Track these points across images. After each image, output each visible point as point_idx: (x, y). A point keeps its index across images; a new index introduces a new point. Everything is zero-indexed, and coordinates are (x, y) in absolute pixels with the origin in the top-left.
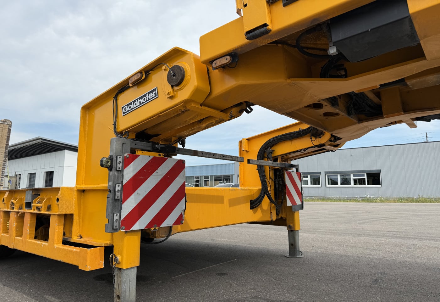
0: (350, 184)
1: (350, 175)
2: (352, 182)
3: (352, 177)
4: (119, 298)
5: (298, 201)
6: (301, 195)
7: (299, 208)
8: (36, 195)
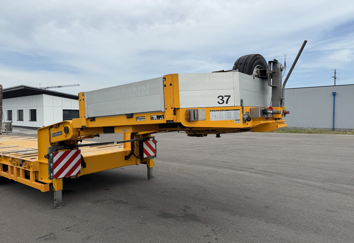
4: (55, 200)
5: (152, 154)
6: (154, 151)
7: (153, 157)
8: (23, 161)
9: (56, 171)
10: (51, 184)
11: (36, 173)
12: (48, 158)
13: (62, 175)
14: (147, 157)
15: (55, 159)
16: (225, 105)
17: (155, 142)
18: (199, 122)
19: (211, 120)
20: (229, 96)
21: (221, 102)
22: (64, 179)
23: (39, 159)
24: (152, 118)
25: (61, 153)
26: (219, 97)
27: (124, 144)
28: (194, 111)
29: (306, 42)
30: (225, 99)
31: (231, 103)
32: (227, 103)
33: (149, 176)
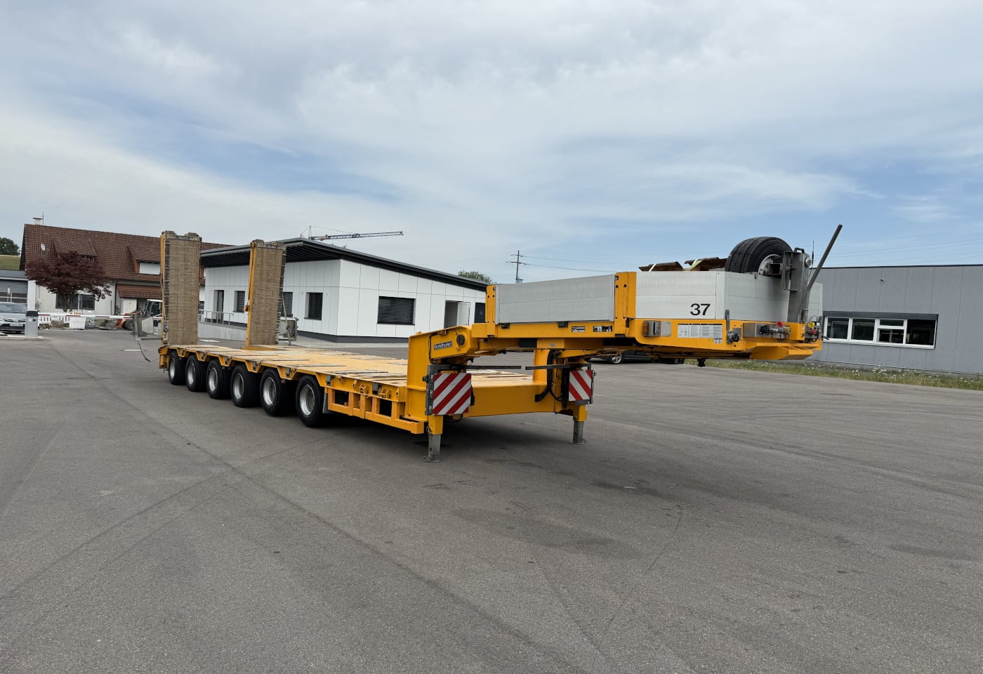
0: (871, 338)
1: (874, 321)
2: (876, 334)
3: (877, 326)
4: (431, 449)
5: (585, 396)
6: (590, 391)
7: (586, 402)
8: (380, 385)
9: (436, 402)
10: (426, 424)
11: (402, 405)
12: (427, 382)
13: (444, 412)
14: (575, 400)
15: (437, 384)
16: (701, 316)
17: (591, 373)
18: (661, 338)
19: (679, 336)
20: (709, 305)
21: (696, 312)
22: (446, 417)
23: (408, 383)
24: (595, 330)
25: (445, 376)
26: (692, 306)
27: (535, 373)
28: (654, 324)
29: (840, 227)
30: (702, 309)
31: (710, 315)
32: (704, 314)
33: (577, 437)
